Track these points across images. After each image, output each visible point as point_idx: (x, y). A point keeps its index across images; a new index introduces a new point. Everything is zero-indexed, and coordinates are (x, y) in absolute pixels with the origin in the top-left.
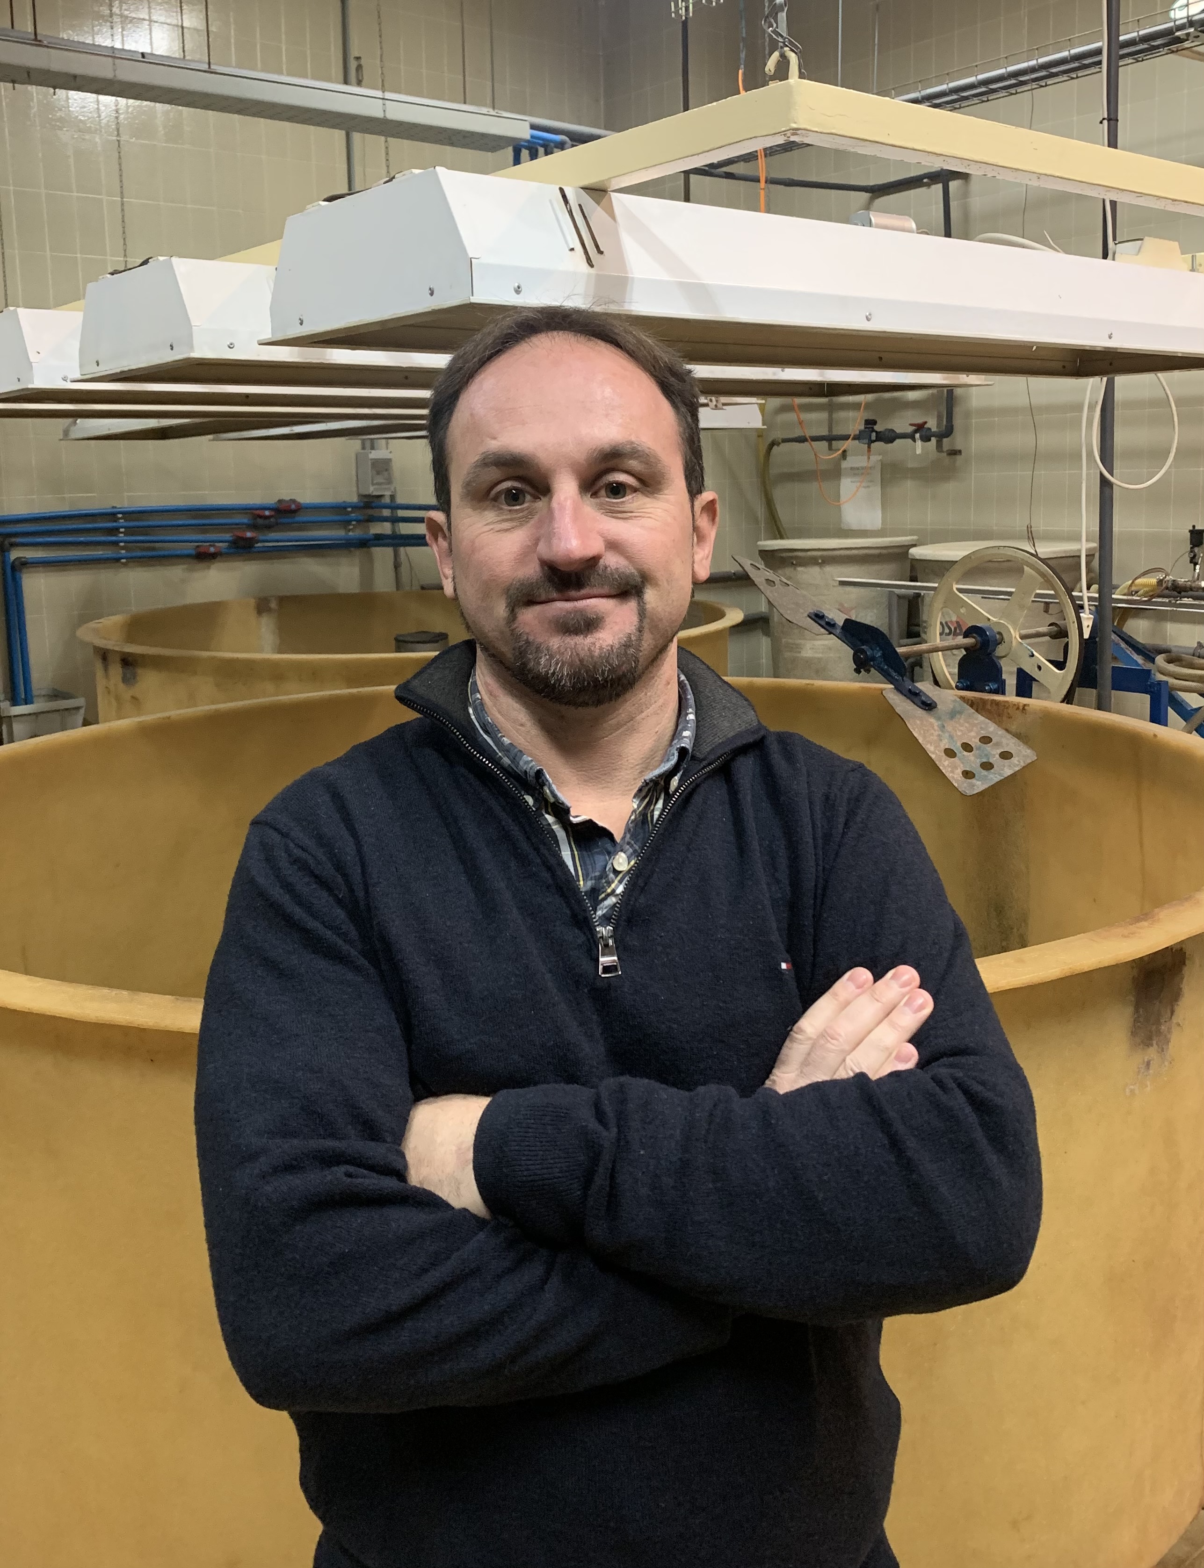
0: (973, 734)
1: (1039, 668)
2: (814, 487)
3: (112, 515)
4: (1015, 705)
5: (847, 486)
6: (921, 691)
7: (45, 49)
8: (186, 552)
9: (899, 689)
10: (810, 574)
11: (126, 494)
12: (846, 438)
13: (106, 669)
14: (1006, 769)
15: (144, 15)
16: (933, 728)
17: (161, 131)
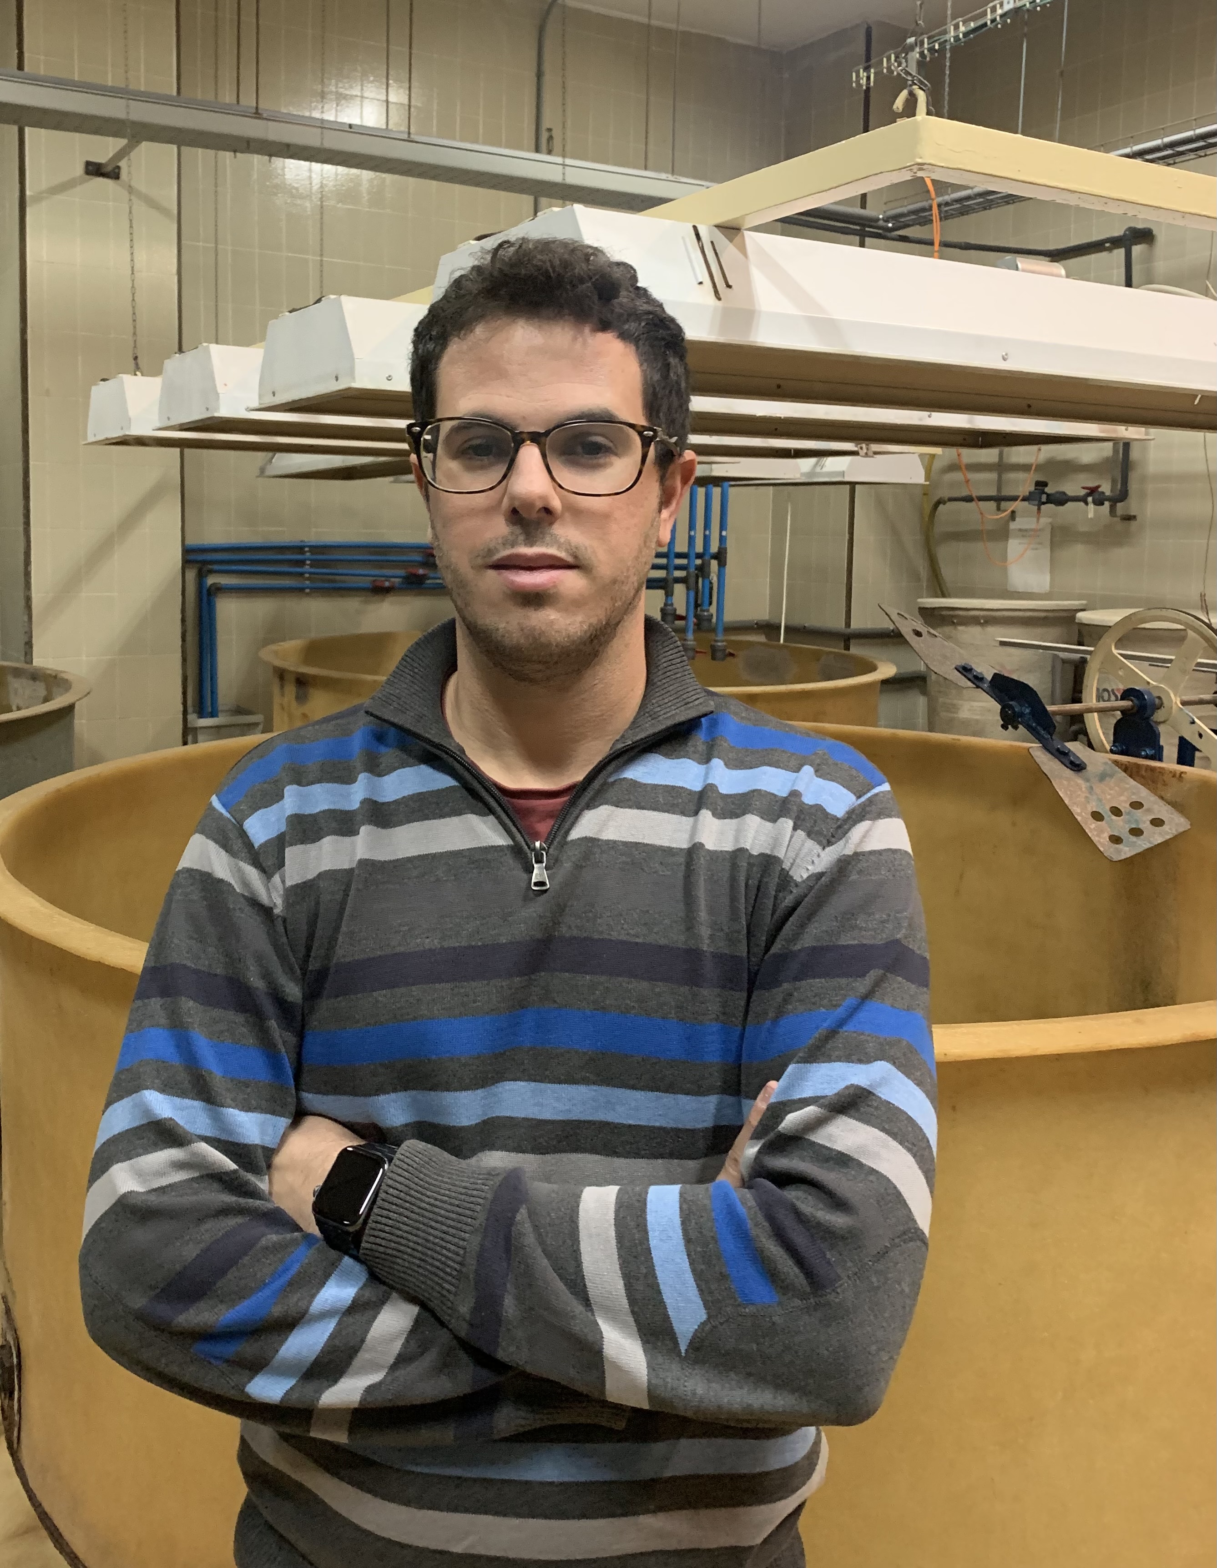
0: (1122, 798)
1: (1201, 736)
2: (978, 547)
3: (300, 549)
4: (1171, 772)
5: (1014, 546)
6: (1069, 750)
7: (265, 121)
8: (361, 585)
9: (1047, 748)
10: (970, 634)
11: (314, 530)
12: (1014, 499)
13: (282, 687)
14: (1155, 837)
15: (356, 91)
16: (1081, 789)
17: (366, 197)
